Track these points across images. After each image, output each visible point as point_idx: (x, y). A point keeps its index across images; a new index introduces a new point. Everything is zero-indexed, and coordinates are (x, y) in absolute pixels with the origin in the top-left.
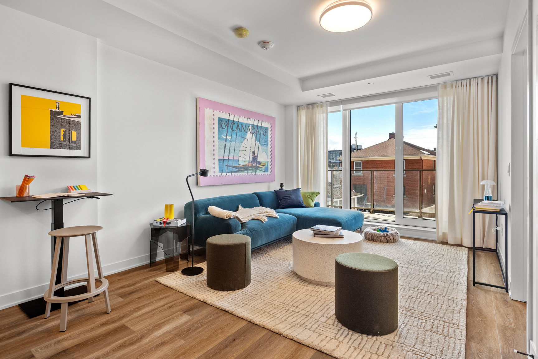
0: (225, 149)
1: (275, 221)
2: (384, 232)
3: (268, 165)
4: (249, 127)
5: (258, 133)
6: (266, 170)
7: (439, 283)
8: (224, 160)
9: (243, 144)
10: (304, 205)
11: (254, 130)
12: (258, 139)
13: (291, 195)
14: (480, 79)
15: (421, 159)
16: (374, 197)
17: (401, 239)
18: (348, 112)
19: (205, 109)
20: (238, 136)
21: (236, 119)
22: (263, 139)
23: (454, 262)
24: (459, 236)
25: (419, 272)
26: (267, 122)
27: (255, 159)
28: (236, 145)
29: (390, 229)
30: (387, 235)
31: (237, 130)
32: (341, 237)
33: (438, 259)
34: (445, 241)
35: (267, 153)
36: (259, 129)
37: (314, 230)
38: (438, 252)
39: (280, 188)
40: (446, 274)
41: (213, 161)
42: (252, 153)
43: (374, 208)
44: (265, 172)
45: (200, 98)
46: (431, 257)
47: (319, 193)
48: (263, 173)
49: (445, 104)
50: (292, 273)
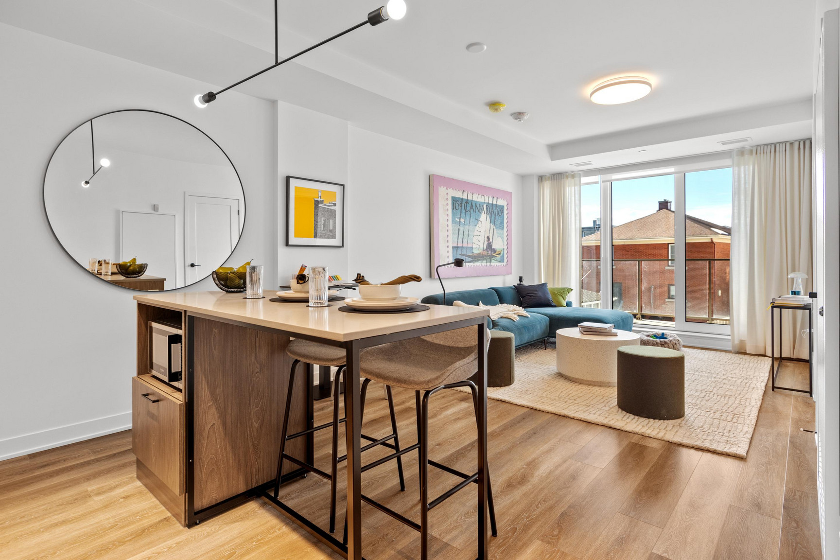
0: (458, 234)
1: (526, 320)
2: (660, 338)
3: (503, 254)
4: (483, 206)
5: (493, 214)
6: (502, 260)
7: (732, 387)
8: (457, 247)
9: (477, 228)
10: (553, 304)
11: (489, 210)
12: (493, 221)
13: (536, 291)
14: (788, 145)
15: (712, 242)
16: (641, 298)
17: (683, 349)
18: (608, 184)
19: (439, 187)
20: (471, 217)
21: (470, 198)
22: (498, 222)
23: (753, 370)
24: (761, 345)
25: (708, 378)
26: (503, 199)
27: (489, 246)
28: (470, 229)
29: (668, 335)
30: (665, 342)
31: (470, 211)
32: (615, 335)
33: (731, 367)
34: (743, 351)
35: (502, 238)
36: (494, 208)
37: (583, 327)
38: (733, 361)
39: (519, 283)
40: (741, 380)
41: (447, 249)
42: (486, 239)
43: (641, 312)
44: (500, 262)
45: (433, 175)
46: (722, 366)
47: (572, 290)
48: (498, 264)
49: (743, 175)
50: (559, 374)
